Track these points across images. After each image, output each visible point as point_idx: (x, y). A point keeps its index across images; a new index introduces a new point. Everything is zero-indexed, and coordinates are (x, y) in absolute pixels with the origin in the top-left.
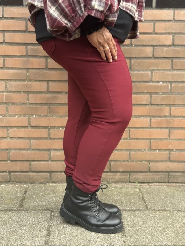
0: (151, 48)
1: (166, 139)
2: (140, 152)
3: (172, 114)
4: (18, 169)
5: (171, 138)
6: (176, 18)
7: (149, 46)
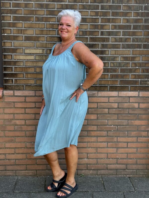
0: (107, 110)
1: (115, 153)
2: (102, 160)
3: (118, 141)
4: (41, 168)
5: (118, 152)
6: (119, 95)
7: (106, 108)
